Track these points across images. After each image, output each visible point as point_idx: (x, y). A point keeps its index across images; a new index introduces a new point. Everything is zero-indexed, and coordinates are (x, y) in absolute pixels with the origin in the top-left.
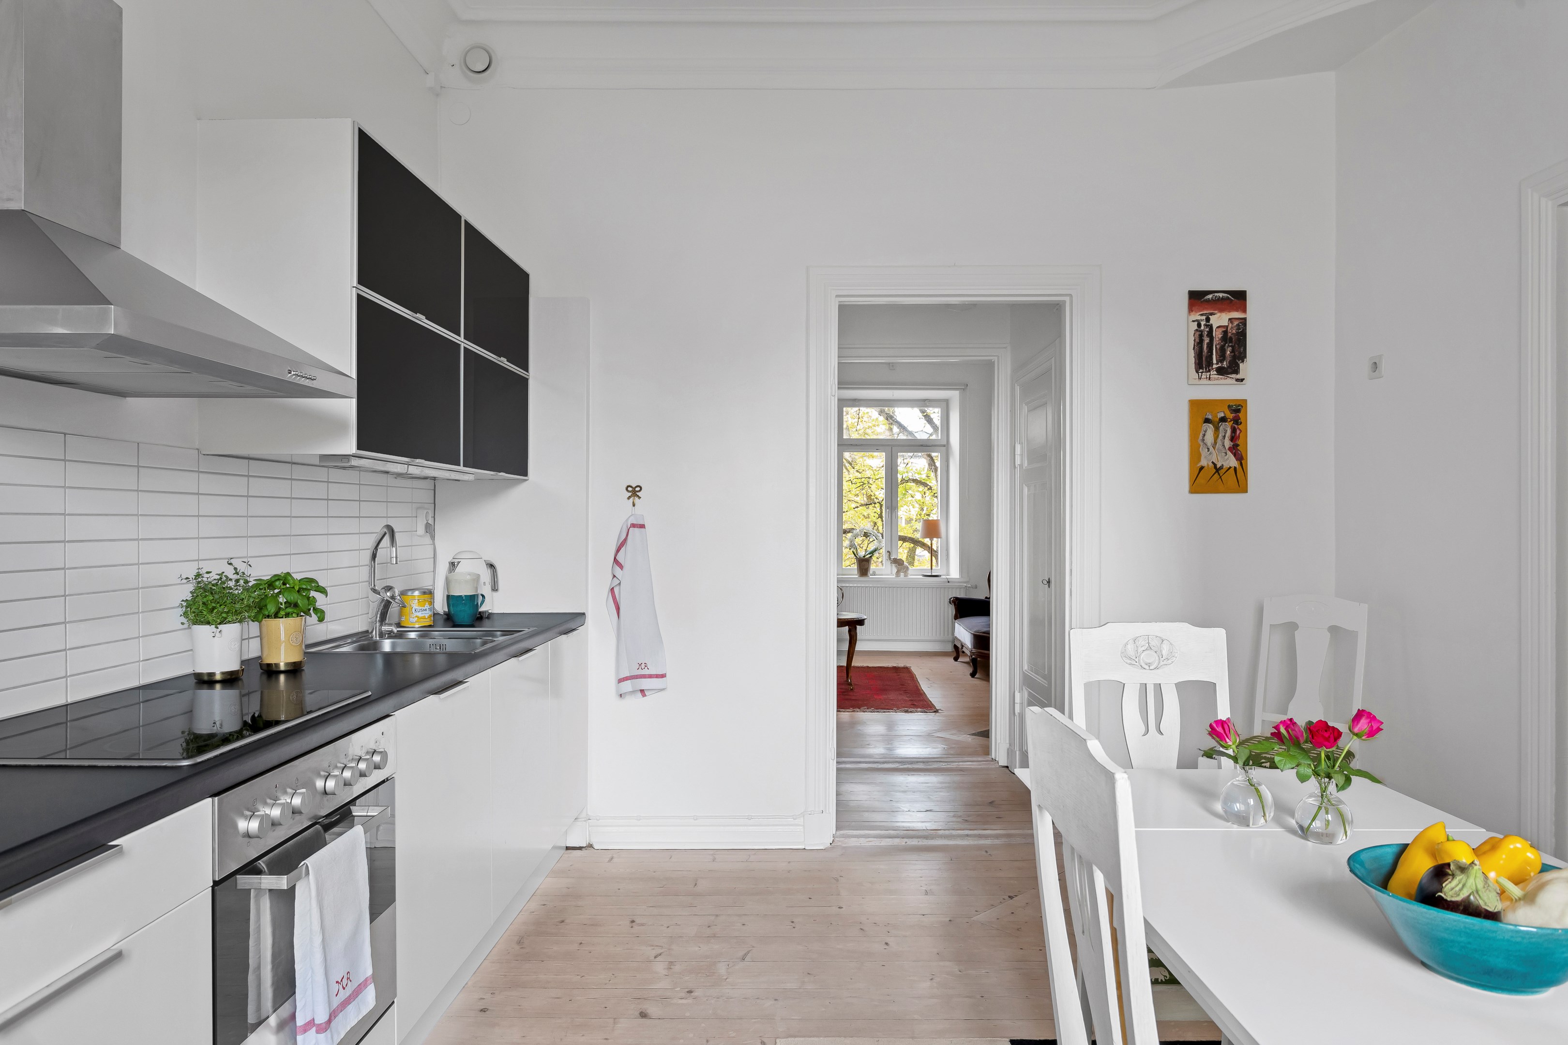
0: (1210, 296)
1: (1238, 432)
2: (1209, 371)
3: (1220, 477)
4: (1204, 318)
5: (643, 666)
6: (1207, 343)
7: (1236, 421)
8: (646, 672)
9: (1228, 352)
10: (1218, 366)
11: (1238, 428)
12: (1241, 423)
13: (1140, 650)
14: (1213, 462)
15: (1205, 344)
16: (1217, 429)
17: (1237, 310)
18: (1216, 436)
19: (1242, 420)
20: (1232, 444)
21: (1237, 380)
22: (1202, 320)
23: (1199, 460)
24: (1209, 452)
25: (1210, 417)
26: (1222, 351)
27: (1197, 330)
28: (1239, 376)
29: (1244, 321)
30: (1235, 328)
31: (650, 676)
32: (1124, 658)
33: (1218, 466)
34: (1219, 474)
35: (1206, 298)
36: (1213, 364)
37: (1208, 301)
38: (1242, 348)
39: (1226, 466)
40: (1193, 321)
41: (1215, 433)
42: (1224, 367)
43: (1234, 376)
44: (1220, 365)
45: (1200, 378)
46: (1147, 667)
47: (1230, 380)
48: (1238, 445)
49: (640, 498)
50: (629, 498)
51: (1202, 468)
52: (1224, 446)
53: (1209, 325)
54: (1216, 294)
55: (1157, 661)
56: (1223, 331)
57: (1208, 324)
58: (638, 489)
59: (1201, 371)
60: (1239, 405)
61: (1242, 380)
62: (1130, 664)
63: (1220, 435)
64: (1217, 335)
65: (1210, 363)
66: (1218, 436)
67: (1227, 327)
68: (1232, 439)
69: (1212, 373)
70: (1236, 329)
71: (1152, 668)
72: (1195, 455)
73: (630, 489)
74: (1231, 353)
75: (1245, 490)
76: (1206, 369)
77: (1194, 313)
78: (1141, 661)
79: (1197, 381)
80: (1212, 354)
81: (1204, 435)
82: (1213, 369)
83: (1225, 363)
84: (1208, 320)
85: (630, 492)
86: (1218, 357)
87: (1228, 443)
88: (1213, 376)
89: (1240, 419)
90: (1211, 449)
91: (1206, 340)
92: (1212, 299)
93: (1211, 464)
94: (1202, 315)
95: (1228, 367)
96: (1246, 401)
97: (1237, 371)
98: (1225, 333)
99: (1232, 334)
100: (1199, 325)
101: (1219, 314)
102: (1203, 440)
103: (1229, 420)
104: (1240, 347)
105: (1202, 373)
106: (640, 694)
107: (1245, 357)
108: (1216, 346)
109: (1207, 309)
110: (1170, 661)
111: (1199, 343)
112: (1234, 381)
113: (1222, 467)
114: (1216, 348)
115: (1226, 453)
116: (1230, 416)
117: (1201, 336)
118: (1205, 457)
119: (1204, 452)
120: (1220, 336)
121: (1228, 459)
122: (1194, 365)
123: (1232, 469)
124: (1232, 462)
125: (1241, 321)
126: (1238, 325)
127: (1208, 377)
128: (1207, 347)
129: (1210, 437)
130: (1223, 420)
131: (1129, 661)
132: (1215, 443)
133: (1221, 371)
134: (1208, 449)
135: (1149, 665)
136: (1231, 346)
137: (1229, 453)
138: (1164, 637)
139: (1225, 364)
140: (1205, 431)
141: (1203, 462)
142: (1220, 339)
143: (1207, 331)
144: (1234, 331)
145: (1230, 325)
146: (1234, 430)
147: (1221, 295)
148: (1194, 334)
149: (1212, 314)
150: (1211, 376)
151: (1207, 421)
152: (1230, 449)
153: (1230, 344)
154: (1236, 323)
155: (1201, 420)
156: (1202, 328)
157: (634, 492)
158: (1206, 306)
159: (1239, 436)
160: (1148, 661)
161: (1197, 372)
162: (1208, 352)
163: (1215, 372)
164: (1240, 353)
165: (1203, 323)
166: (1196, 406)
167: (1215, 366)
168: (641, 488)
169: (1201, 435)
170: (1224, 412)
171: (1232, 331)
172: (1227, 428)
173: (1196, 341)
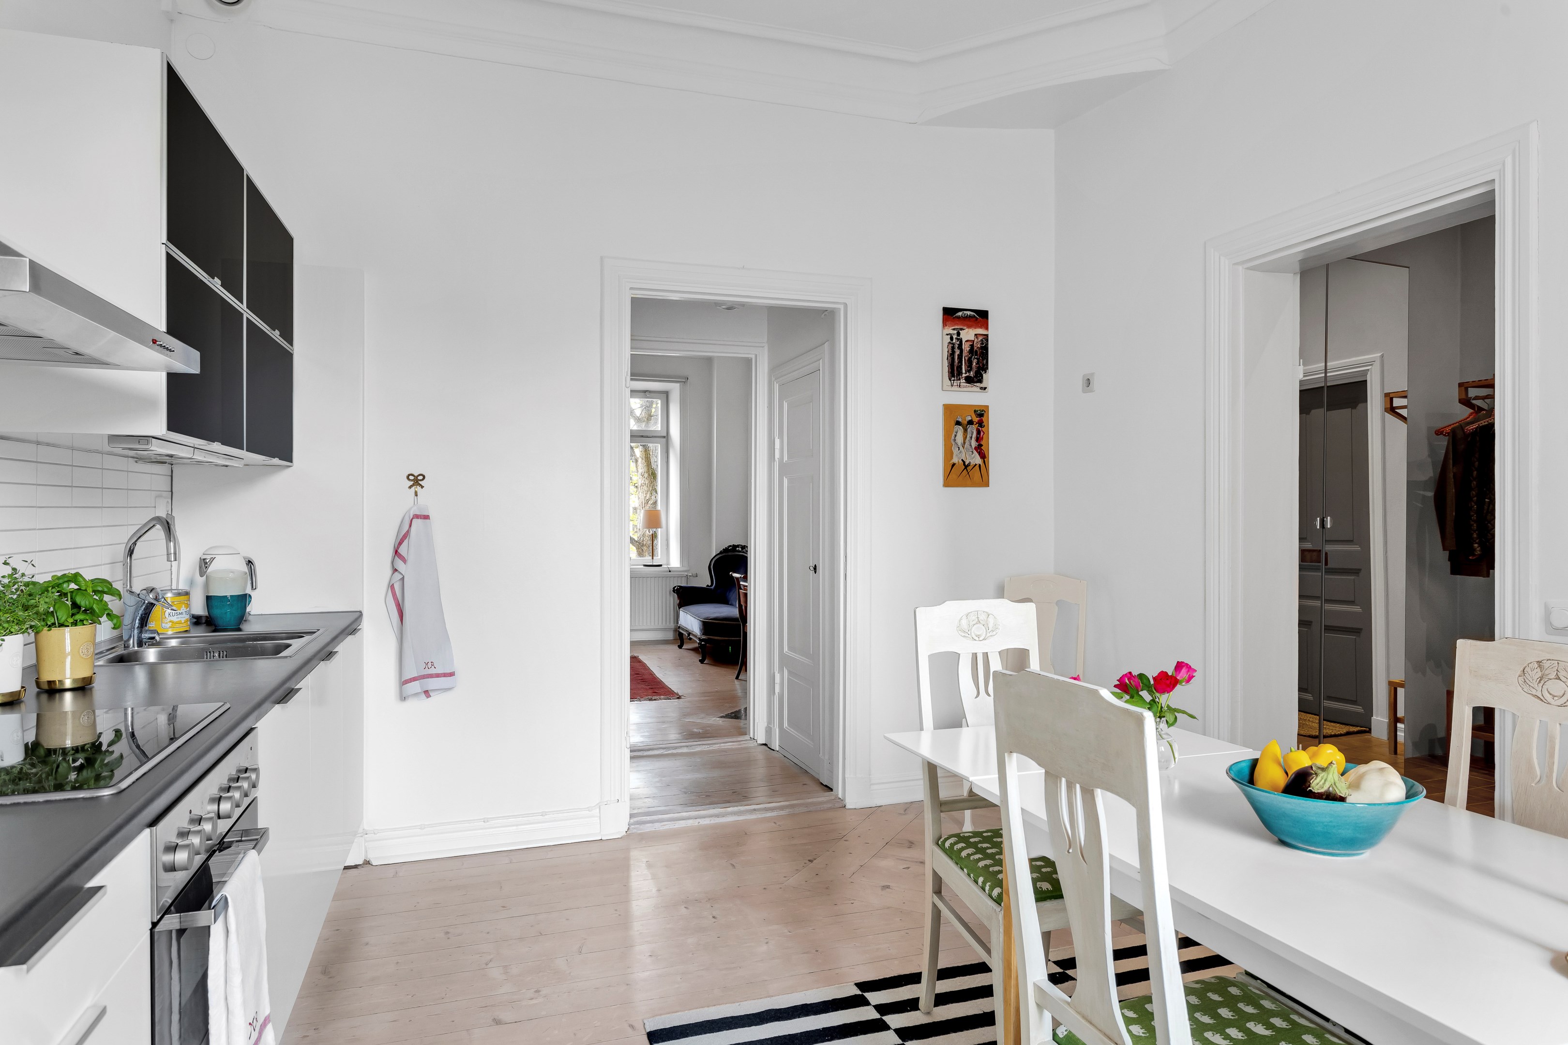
0: (960, 314)
1: (982, 434)
2: (960, 380)
3: (968, 473)
4: (955, 332)
5: (430, 665)
6: (958, 355)
7: (981, 424)
8: (432, 671)
9: (975, 364)
10: (966, 375)
11: (982, 430)
12: (984, 426)
13: (972, 623)
14: (962, 460)
15: (957, 355)
16: (965, 430)
17: (981, 327)
18: (965, 436)
19: (985, 423)
20: (977, 444)
21: (981, 388)
22: (954, 334)
23: (952, 458)
24: (959, 451)
25: (960, 420)
26: (970, 362)
27: (950, 342)
28: (982, 385)
29: (986, 337)
30: (979, 343)
31: (438, 676)
33: (966, 464)
34: (967, 470)
35: (957, 315)
36: (962, 373)
37: (959, 317)
38: (985, 360)
39: (973, 463)
40: (947, 335)
41: (964, 434)
42: (971, 377)
43: (978, 384)
44: (968, 374)
45: (952, 385)
46: (977, 639)
47: (975, 388)
48: (982, 445)
49: (422, 487)
50: (410, 487)
51: (954, 465)
52: (971, 445)
53: (959, 339)
54: (965, 312)
55: (985, 633)
56: (970, 345)
57: (958, 337)
58: (420, 478)
59: (953, 379)
60: (983, 410)
61: (985, 388)
63: (968, 436)
64: (966, 347)
65: (960, 373)
66: (966, 437)
67: (973, 341)
68: (978, 439)
69: (961, 381)
70: (981, 344)
71: (980, 639)
72: (948, 453)
73: (411, 478)
74: (976, 364)
75: (987, 485)
76: (957, 378)
77: (947, 327)
78: (973, 634)
79: (950, 388)
80: (962, 364)
81: (956, 436)
82: (962, 378)
83: (972, 373)
84: (958, 334)
85: (412, 480)
86: (966, 367)
87: (974, 444)
88: (962, 384)
89: (983, 422)
90: (961, 448)
91: (957, 352)
92: (962, 316)
93: (961, 461)
94: (954, 329)
95: (974, 377)
96: (987, 407)
97: (980, 381)
98: (972, 346)
99: (977, 348)
100: (952, 339)
101: (967, 330)
102: (955, 440)
103: (975, 423)
104: (983, 360)
105: (954, 380)
106: (423, 696)
107: (987, 368)
108: (965, 357)
109: (957, 324)
110: (994, 633)
111: (952, 354)
112: (978, 389)
113: (969, 464)
114: (965, 359)
115: (972, 452)
116: (976, 419)
117: (953, 348)
118: (957, 455)
119: (955, 451)
120: (968, 349)
121: (974, 457)
122: (947, 373)
123: (978, 466)
124: (977, 460)
125: (984, 337)
126: (982, 340)
127: (959, 384)
128: (958, 358)
129: (960, 438)
130: (971, 422)
131: (963, 634)
132: (964, 443)
133: (969, 380)
134: (959, 448)
135: (979, 636)
136: (977, 358)
137: (975, 452)
138: (990, 612)
139: (972, 374)
140: (956, 433)
141: (955, 460)
142: (968, 352)
143: (958, 344)
144: (979, 346)
145: (976, 340)
146: (979, 432)
147: (969, 313)
148: (948, 346)
149: (962, 329)
150: (961, 384)
151: (958, 423)
152: (975, 448)
153: (976, 357)
154: (980, 338)
155: (953, 423)
156: (954, 341)
157: (416, 481)
158: (957, 322)
159: (983, 437)
160: (978, 633)
161: (950, 380)
162: (958, 363)
163: (964, 381)
164: (983, 365)
165: (955, 337)
166: (949, 410)
167: (964, 375)
168: (424, 477)
169: (953, 435)
170: (971, 416)
171: (977, 345)
172: (973, 429)
173: (949, 352)
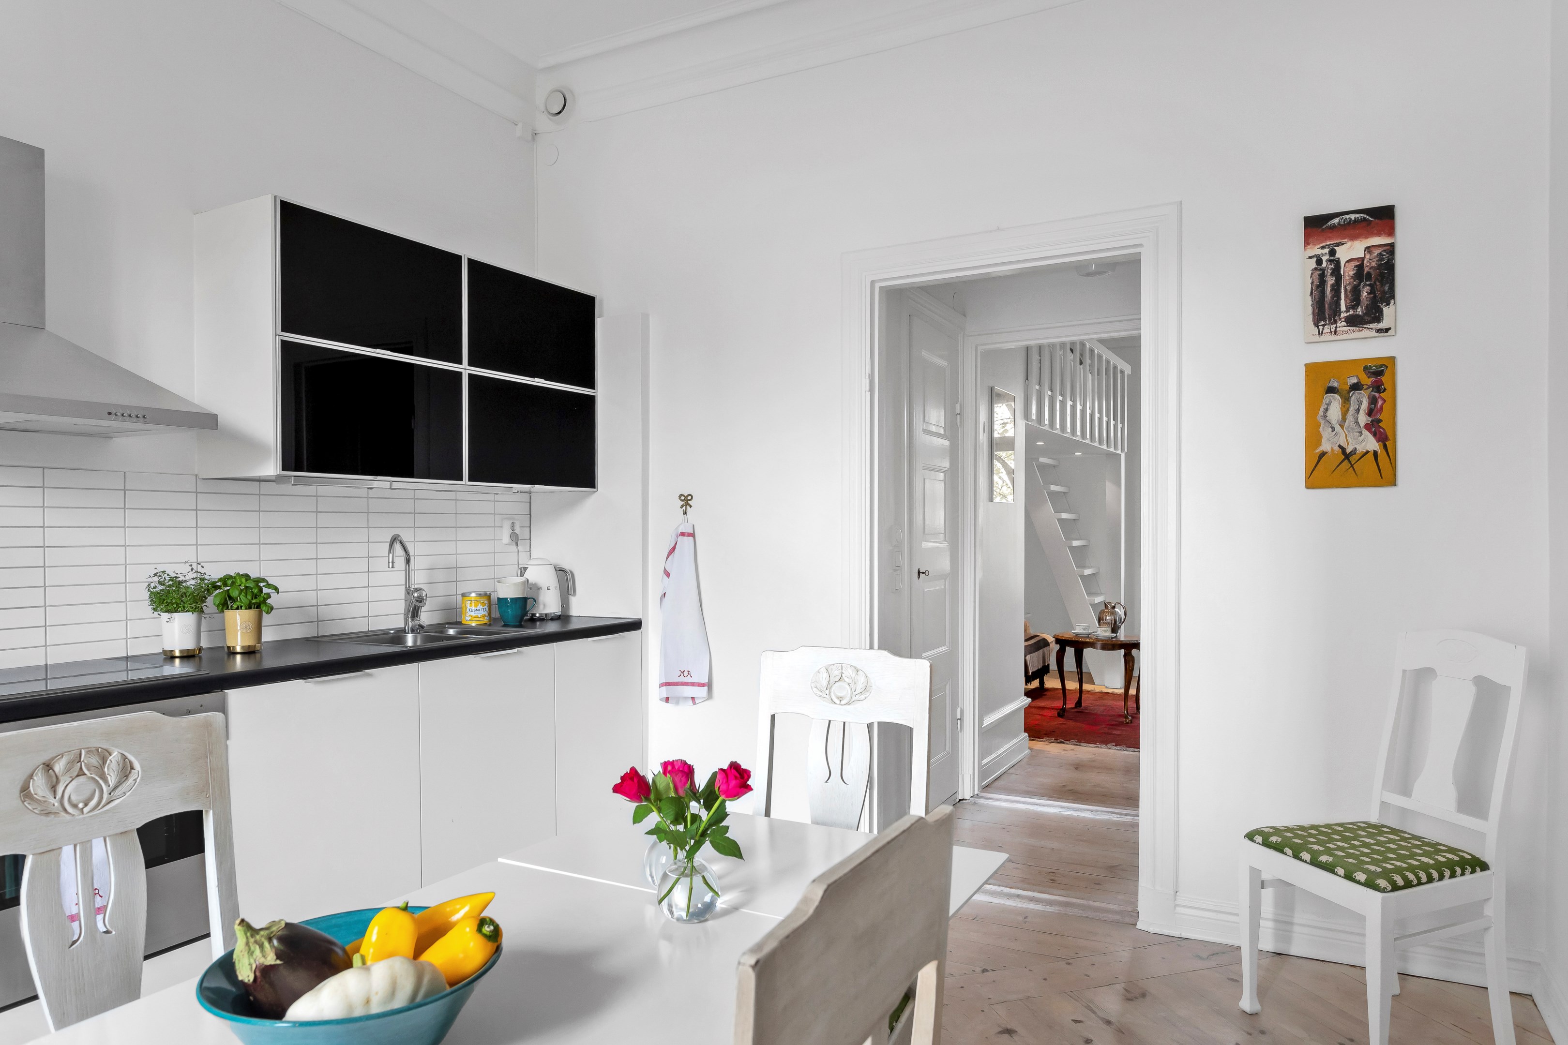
0: (1336, 221)
1: (1380, 402)
2: (1335, 322)
3: (1352, 466)
4: (1327, 250)
5: (686, 673)
6: (1332, 285)
7: (1378, 387)
8: (688, 679)
9: (1365, 294)
10: (1348, 314)
11: (1380, 397)
12: (1385, 389)
13: (832, 680)
14: (1340, 446)
15: (1329, 285)
16: (1346, 400)
17: (1378, 234)
18: (1344, 409)
19: (1387, 383)
20: (1370, 419)
21: (1379, 331)
22: (1323, 255)
23: (1319, 443)
24: (1334, 433)
25: (1335, 385)
26: (1355, 293)
27: (1316, 269)
28: (1381, 326)
29: (1390, 249)
30: (1375, 260)
31: (693, 684)
32: (815, 689)
33: (1348, 451)
34: (1350, 462)
35: (1329, 223)
36: (1340, 312)
37: (1334, 227)
38: (1388, 285)
39: (1361, 449)
40: (1311, 257)
41: (1343, 406)
42: (1358, 316)
43: (1374, 326)
44: (1351, 312)
45: (1320, 333)
46: (837, 701)
47: (1368, 332)
48: (1380, 421)
49: (691, 506)
50: (682, 506)
51: (1323, 454)
52: (1357, 422)
53: (1334, 260)
54: (1345, 217)
55: (849, 696)
56: (1356, 266)
57: (1333, 258)
58: (689, 498)
59: (1322, 323)
60: (1381, 366)
61: (1387, 330)
62: (820, 696)
63: (1351, 409)
64: (1348, 272)
65: (1336, 311)
66: (1348, 410)
67: (1363, 259)
68: (1370, 413)
69: (1339, 324)
70: (1378, 261)
71: (843, 703)
72: (1313, 437)
73: (683, 498)
74: (1368, 294)
75: (1392, 482)
76: (1330, 320)
77: (1311, 246)
78: (832, 694)
79: (1317, 338)
80: (1339, 298)
81: (1326, 410)
82: (1340, 319)
83: (1359, 309)
84: (1332, 253)
85: (683, 500)
86: (1348, 301)
87: (1363, 419)
88: (1341, 329)
89: (1383, 384)
90: (1338, 428)
91: (1330, 281)
92: (1339, 224)
93: (1336, 448)
94: (1323, 248)
95: (1365, 314)
96: (1393, 359)
97: (1378, 319)
98: (1360, 267)
99: (1370, 268)
100: (1319, 262)
101: (1349, 244)
102: (1325, 416)
103: (1365, 387)
104: (1382, 285)
105: (1323, 326)
107: (1393, 297)
108: (1345, 287)
109: (1330, 238)
110: (863, 697)
111: (1319, 286)
112: (1374, 333)
113: (1354, 452)
114: (1346, 290)
115: (1361, 433)
116: (1367, 381)
117: (1322, 277)
118: (1329, 440)
119: (1326, 433)
120: (1352, 273)
121: (1363, 441)
122: (1311, 316)
123: (1371, 454)
124: (1370, 443)
125: (1385, 248)
126: (1381, 254)
127: (1333, 330)
128: (1331, 290)
129: (1335, 411)
130: (1356, 387)
131: (819, 693)
132: (1344, 419)
133: (1353, 322)
134: (1333, 429)
135: (840, 699)
136: (1369, 285)
137: (1366, 433)
138: (859, 667)
139: (1359, 311)
140: (1328, 405)
141: (1326, 446)
142: (1352, 278)
143: (1332, 269)
144: (1374, 264)
145: (1368, 256)
146: (1373, 401)
147: (1353, 217)
148: (1312, 274)
149: (1338, 245)
150: (1338, 329)
151: (1331, 390)
152: (1367, 427)
153: (1368, 283)
154: (1376, 252)
155: (1322, 390)
156: (1324, 265)
157: (686, 501)
158: (1330, 235)
159: (1382, 408)
160: (840, 695)
161: (1317, 325)
162: (1332, 297)
163: (1344, 324)
164: (1384, 293)
165: (1324, 259)
166: (1314, 371)
167: (1343, 315)
168: (692, 496)
169: (1322, 410)
170: (1357, 377)
171: (1371, 263)
172: (1362, 399)
173: (1315, 283)
